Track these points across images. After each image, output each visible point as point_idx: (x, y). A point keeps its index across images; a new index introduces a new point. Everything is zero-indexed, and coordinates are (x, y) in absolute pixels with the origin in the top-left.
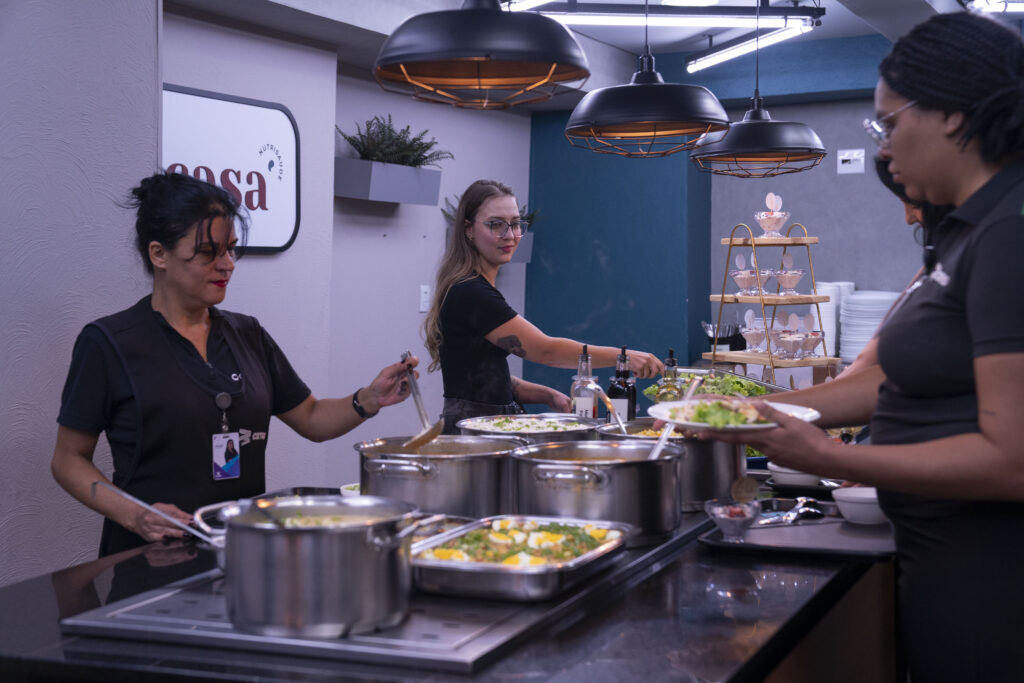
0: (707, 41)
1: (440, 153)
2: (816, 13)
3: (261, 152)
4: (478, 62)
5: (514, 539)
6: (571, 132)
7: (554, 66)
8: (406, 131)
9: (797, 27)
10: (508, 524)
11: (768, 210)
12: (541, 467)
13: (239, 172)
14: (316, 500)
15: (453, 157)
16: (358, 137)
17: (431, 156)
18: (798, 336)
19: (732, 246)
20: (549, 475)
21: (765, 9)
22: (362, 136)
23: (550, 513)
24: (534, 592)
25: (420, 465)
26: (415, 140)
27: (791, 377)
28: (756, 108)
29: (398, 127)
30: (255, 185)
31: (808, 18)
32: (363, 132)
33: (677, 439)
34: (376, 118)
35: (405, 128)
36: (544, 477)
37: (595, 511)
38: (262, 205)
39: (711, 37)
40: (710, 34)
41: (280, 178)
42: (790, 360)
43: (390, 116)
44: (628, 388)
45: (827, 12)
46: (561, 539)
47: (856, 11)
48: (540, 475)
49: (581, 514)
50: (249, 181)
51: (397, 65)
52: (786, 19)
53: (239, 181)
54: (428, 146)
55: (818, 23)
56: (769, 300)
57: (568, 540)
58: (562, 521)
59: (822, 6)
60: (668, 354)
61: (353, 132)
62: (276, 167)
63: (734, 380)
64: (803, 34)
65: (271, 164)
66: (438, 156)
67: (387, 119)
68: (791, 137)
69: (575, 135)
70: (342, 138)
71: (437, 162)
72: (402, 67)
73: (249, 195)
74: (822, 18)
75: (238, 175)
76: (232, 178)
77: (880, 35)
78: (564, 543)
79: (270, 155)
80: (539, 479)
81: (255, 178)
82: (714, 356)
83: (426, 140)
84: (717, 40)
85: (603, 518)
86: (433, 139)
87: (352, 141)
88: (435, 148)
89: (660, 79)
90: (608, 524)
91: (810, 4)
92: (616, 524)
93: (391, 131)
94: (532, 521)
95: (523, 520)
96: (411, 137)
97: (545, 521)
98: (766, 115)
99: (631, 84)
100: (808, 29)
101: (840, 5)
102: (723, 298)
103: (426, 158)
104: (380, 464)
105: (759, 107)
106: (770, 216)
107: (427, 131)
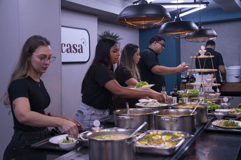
0: (180, 11)
1: (120, 38)
2: (207, 3)
3: (81, 40)
4: (145, 17)
5: (159, 138)
6: (160, 33)
7: (163, 18)
8: (113, 34)
9: (203, 7)
10: (154, 133)
11: (202, 50)
12: (162, 118)
13: (77, 45)
14: (110, 130)
15: (123, 39)
16: (102, 35)
17: (118, 39)
18: (210, 79)
19: (193, 58)
20: (163, 119)
21: (195, 3)
22: (103, 35)
23: (164, 129)
24: (167, 153)
25: (131, 117)
26: (115, 36)
27: (208, 89)
28: (200, 26)
29: (111, 33)
30: (80, 48)
31: (205, 4)
32: (103, 34)
33: (191, 108)
34: (106, 31)
35: (112, 33)
36: (162, 120)
37: (175, 128)
38: (82, 52)
39: (181, 10)
40: (181, 9)
41: (86, 45)
42: (208, 85)
43: (109, 31)
44: (177, 94)
45: (209, 3)
46: (170, 137)
47: (217, 3)
48: (161, 120)
49: (171, 129)
50: (79, 47)
51: (124, 19)
52: (200, 5)
53: (77, 47)
54: (117, 37)
55: (208, 6)
56: (203, 71)
57: (172, 137)
58: (167, 131)
59: (208, 2)
60: (184, 86)
61: (101, 34)
62: (85, 43)
63: (196, 90)
64: (204, 8)
65: (84, 43)
66: (119, 39)
67: (108, 31)
68: (209, 32)
69: (160, 34)
70: (98, 36)
71: (120, 40)
72: (125, 19)
73: (79, 50)
74: (208, 5)
75: (76, 45)
76: (75, 46)
77: (221, 8)
78: (171, 138)
79: (83, 41)
80: (161, 121)
81: (80, 46)
82: (189, 84)
83: (117, 35)
84: (182, 10)
85: (178, 130)
86: (119, 35)
87: (101, 36)
88: (119, 37)
89: (181, 20)
90: (180, 132)
91: (205, 1)
92: (183, 132)
93: (109, 34)
94: (160, 132)
95: (158, 131)
96: (114, 35)
97: (163, 131)
98: (203, 27)
99: (174, 21)
100: (205, 7)
101: (213, 1)
102: (191, 70)
103: (117, 40)
104: (120, 117)
105: (201, 25)
106: (202, 51)
107: (117, 34)
